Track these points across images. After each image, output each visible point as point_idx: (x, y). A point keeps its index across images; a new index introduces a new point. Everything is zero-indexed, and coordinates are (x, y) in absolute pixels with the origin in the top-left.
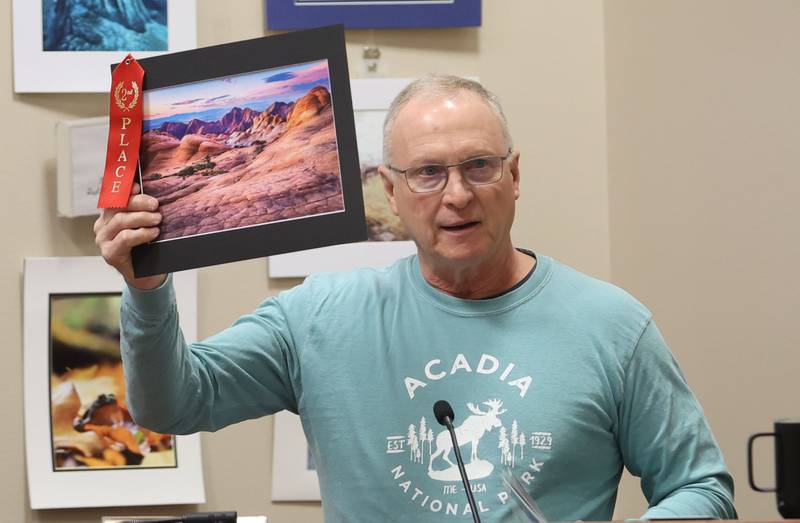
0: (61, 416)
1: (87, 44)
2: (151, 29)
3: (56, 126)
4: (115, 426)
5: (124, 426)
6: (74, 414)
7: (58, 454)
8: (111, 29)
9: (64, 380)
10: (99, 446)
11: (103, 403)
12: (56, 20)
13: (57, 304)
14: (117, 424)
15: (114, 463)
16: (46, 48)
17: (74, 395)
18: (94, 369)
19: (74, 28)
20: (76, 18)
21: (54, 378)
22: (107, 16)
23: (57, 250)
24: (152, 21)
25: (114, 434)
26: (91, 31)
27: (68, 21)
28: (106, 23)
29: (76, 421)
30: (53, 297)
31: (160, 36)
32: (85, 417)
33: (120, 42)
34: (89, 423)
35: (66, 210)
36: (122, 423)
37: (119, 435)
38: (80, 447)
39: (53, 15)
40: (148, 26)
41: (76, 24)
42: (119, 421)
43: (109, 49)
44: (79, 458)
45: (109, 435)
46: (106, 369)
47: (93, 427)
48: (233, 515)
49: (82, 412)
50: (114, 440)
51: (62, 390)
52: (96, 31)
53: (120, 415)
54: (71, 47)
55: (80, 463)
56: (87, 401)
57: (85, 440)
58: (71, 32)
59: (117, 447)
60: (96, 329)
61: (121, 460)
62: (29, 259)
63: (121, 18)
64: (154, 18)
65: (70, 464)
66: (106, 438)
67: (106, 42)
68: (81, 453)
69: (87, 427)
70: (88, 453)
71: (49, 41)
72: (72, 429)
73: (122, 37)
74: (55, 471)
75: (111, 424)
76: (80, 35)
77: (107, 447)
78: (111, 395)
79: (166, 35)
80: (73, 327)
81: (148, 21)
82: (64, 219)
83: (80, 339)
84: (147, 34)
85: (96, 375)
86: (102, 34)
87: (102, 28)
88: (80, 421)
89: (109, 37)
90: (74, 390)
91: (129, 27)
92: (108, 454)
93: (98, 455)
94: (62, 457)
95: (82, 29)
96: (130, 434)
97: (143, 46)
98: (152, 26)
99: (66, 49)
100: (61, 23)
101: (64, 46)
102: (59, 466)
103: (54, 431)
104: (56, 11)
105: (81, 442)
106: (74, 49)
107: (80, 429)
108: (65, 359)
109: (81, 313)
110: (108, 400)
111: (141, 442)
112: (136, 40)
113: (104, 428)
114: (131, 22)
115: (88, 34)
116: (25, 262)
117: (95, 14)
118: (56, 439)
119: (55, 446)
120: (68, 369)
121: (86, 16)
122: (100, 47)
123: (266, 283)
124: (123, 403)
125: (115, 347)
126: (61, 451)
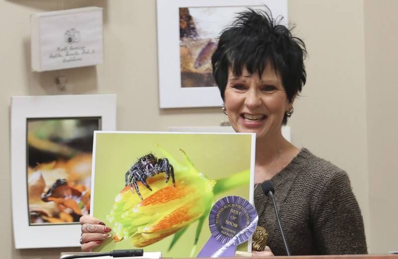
0: (34, 192)
3: (31, 16)
4: (66, 198)
5: (72, 198)
6: (42, 191)
7: (32, 216)
9: (36, 170)
10: (57, 210)
11: (59, 184)
13: (31, 124)
14: (68, 198)
15: (66, 221)
17: (42, 179)
18: (53, 164)
21: (29, 169)
23: (31, 92)
25: (66, 203)
29: (43, 195)
30: (29, 120)
32: (48, 193)
34: (50, 196)
35: (37, 67)
36: (70, 197)
37: (69, 204)
38: (46, 211)
42: (69, 196)
44: (45, 218)
45: (63, 204)
46: (61, 164)
47: (53, 199)
48: (141, 251)
49: (46, 190)
50: (66, 207)
51: (35, 177)
53: (69, 192)
55: (45, 221)
56: (50, 183)
57: (48, 207)
59: (68, 211)
60: (55, 139)
61: (70, 219)
62: (13, 97)
65: (39, 222)
66: (61, 206)
68: (46, 215)
69: (49, 199)
70: (50, 215)
72: (39, 199)
74: (30, 225)
75: (64, 197)
77: (61, 211)
78: (64, 180)
80: (41, 138)
82: (36, 73)
83: (45, 145)
85: (55, 167)
88: (45, 195)
90: (42, 177)
92: (62, 215)
93: (56, 216)
94: (35, 217)
96: (76, 203)
102: (32, 223)
103: (30, 201)
105: (46, 208)
107: (45, 200)
108: (36, 158)
109: (46, 129)
110: (62, 183)
111: (82, 208)
113: (60, 200)
116: (11, 99)
118: (31, 206)
119: (30, 210)
120: (38, 163)
123: (157, 111)
124: (71, 184)
125: (66, 150)
126: (34, 213)
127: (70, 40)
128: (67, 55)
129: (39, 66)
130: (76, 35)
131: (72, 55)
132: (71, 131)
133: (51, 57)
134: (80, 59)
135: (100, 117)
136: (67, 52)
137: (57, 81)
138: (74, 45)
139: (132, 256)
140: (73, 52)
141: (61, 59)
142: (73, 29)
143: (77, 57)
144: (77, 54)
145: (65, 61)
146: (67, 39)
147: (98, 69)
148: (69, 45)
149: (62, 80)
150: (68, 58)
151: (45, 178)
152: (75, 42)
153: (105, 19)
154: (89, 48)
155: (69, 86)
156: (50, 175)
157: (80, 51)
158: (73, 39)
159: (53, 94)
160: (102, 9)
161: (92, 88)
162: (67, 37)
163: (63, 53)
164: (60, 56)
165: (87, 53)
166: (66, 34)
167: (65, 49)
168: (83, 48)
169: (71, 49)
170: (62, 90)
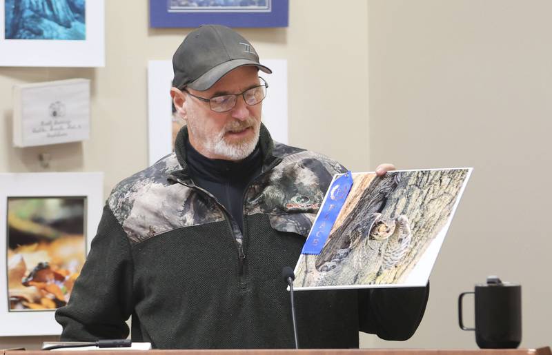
0: (14, 276)
1: (33, 36)
2: (75, 26)
3: (14, 87)
4: (49, 283)
5: (55, 283)
6: (22, 275)
7: (12, 301)
8: (49, 25)
9: (16, 253)
10: (38, 295)
11: (42, 268)
12: (14, 19)
13: (12, 203)
14: (51, 282)
15: (47, 307)
16: (7, 38)
17: (23, 263)
18: (35, 246)
19: (25, 24)
20: (26, 18)
21: (10, 252)
22: (46, 17)
23: (12, 168)
24: (75, 20)
25: (48, 289)
26: (36, 27)
27: (22, 20)
28: (46, 22)
29: (24, 279)
30: (10, 199)
31: (81, 31)
32: (29, 276)
33: (55, 34)
34: (33, 281)
36: (53, 281)
37: (51, 289)
38: (26, 296)
39: (11, 16)
40: (73, 24)
41: (27, 22)
42: (51, 280)
43: (48, 39)
44: (25, 303)
45: (44, 289)
46: (43, 246)
47: (35, 283)
48: (129, 341)
49: (27, 274)
50: (48, 292)
51: (15, 259)
52: (40, 26)
53: (52, 276)
54: (23, 36)
55: (26, 307)
56: (31, 266)
57: (30, 292)
58: (23, 27)
59: (50, 296)
60: (37, 220)
61: (52, 305)
63: (55, 19)
64: (77, 18)
65: (19, 307)
66: (43, 291)
67: (45, 34)
68: (26, 300)
69: (30, 283)
70: (31, 301)
71: (9, 33)
72: (20, 283)
73: (56, 30)
74: (9, 311)
75: (46, 281)
76: (29, 29)
77: (43, 297)
78: (47, 263)
79: (84, 30)
80: (23, 219)
81: (73, 21)
82: (18, 149)
83: (26, 226)
84: (72, 29)
85: (36, 250)
86: (42, 29)
87: (43, 25)
88: (26, 280)
89: (47, 31)
90: (22, 260)
91: (60, 24)
92: (44, 301)
93: (38, 301)
94: (15, 302)
95: (30, 26)
96: (58, 289)
97: (70, 37)
98: (75, 24)
99: (20, 38)
100: (17, 21)
101: (18, 36)
102: (12, 308)
103: (9, 285)
104: (14, 13)
105: (26, 293)
106: (25, 38)
107: (26, 284)
108: (17, 239)
109: (28, 209)
110: (44, 266)
111: (66, 293)
112: (65, 33)
113: (41, 284)
114: (62, 21)
115: (34, 29)
117: (38, 16)
118: (10, 291)
119: (10, 295)
120: (19, 245)
121: (33, 17)
122: (41, 37)
124: (54, 268)
125: (49, 232)
126: (14, 299)
127: (55, 114)
128: (52, 129)
129: (20, 141)
130: (62, 109)
131: (56, 129)
132: (55, 211)
133: (35, 131)
134: (65, 135)
135: (86, 197)
136: (52, 127)
137: (41, 158)
138: (59, 119)
139: (119, 347)
140: (58, 126)
141: (44, 134)
142: (58, 102)
143: (62, 132)
144: (61, 129)
145: (49, 136)
146: (51, 113)
147: (85, 146)
148: (53, 119)
149: (45, 156)
150: (52, 133)
151: (27, 260)
152: (60, 116)
153: (93, 91)
154: (74, 123)
155: (53, 163)
156: (32, 258)
157: (65, 126)
158: (58, 113)
159: (36, 171)
160: (88, 81)
161: (78, 166)
162: (52, 111)
163: (47, 128)
164: (43, 130)
165: (73, 128)
166: (50, 107)
167: (49, 123)
168: (68, 122)
169: (56, 123)
170: (46, 167)
